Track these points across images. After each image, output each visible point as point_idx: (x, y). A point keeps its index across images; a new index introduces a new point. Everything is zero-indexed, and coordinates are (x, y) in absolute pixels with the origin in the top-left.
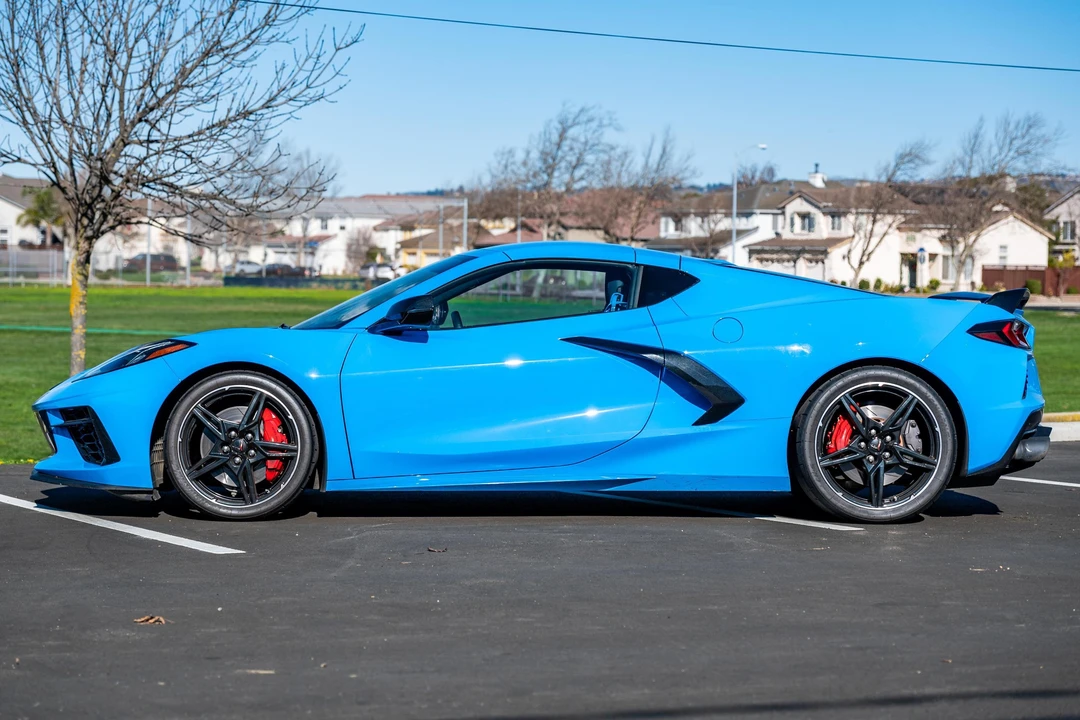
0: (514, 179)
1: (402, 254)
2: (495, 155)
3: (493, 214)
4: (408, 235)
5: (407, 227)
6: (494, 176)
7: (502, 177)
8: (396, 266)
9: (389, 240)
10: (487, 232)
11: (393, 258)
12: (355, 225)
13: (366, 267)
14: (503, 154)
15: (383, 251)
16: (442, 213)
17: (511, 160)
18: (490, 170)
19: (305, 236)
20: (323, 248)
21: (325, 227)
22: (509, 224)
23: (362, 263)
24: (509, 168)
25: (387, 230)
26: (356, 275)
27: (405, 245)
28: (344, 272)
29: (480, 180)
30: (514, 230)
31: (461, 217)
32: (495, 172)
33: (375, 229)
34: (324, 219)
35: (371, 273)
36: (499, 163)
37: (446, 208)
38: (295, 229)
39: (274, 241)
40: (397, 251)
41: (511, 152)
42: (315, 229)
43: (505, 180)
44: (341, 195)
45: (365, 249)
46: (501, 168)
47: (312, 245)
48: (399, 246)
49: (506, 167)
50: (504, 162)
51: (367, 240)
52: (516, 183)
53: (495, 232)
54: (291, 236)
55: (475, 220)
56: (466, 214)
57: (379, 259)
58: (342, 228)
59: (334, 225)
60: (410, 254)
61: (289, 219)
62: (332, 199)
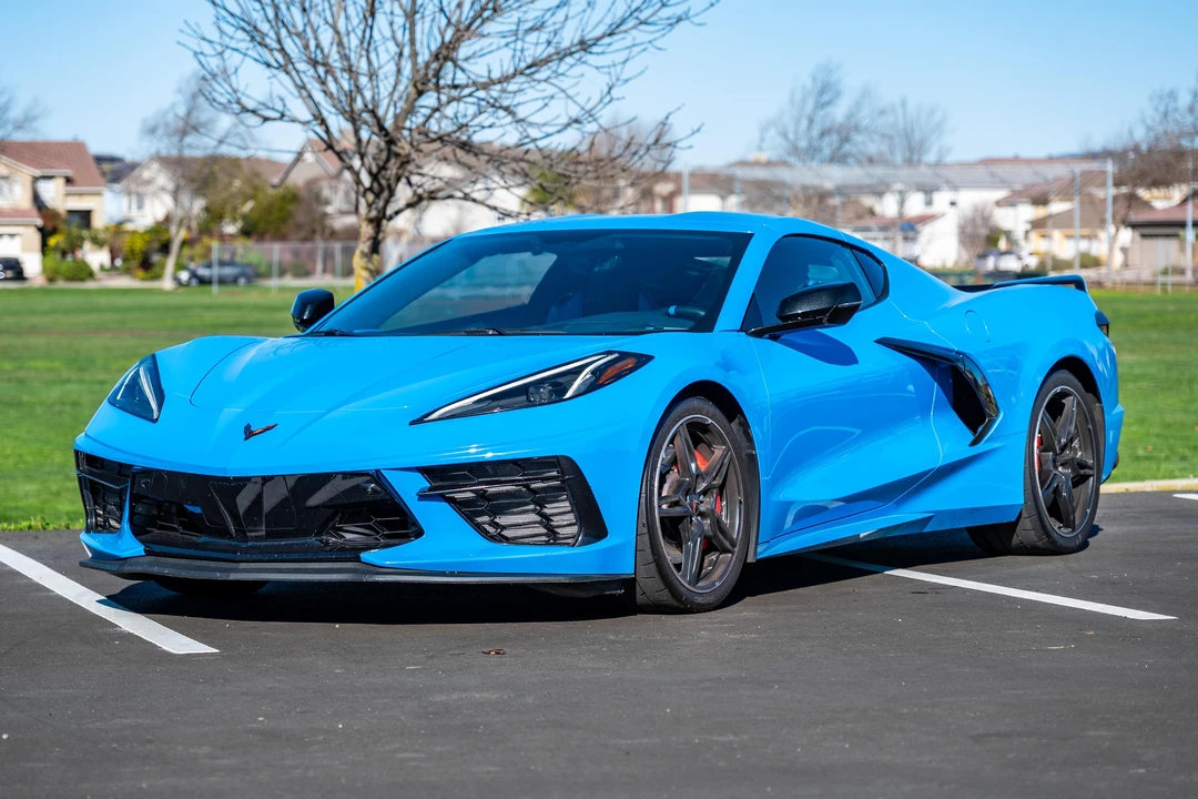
0: (1177, 131)
1: (1034, 236)
2: (1151, 99)
3: (1149, 180)
4: (1041, 212)
5: (1041, 200)
6: (1149, 129)
7: (1161, 129)
8: (1024, 253)
9: (1016, 219)
10: (1147, 205)
11: (1022, 243)
12: (970, 199)
13: (983, 256)
14: (1161, 97)
15: (1008, 234)
16: (1078, 180)
17: (1172, 105)
18: (1144, 121)
19: (901, 215)
20: (926, 231)
21: (929, 203)
22: (1178, 193)
23: (980, 250)
24: (1170, 119)
25: (1013, 205)
26: (971, 268)
27: (1037, 224)
28: (956, 263)
29: (1131, 133)
30: (1184, 201)
31: (1103, 185)
32: (1149, 121)
33: (998, 204)
34: (928, 191)
35: (990, 264)
36: (1156, 109)
37: (1084, 174)
38: (888, 207)
39: (862, 223)
40: (1027, 232)
41: (1172, 95)
42: (915, 205)
43: (1166, 133)
44: (949, 159)
45: (984, 232)
46: (1158, 118)
47: (909, 228)
48: (1028, 227)
49: (1166, 114)
50: (1162, 109)
51: (986, 219)
52: (1179, 137)
53: (1159, 204)
54: (883, 217)
55: (1124, 190)
56: (1110, 181)
57: (1003, 245)
58: (953, 204)
59: (941, 199)
60: (1043, 236)
61: (880, 194)
62: (938, 164)
